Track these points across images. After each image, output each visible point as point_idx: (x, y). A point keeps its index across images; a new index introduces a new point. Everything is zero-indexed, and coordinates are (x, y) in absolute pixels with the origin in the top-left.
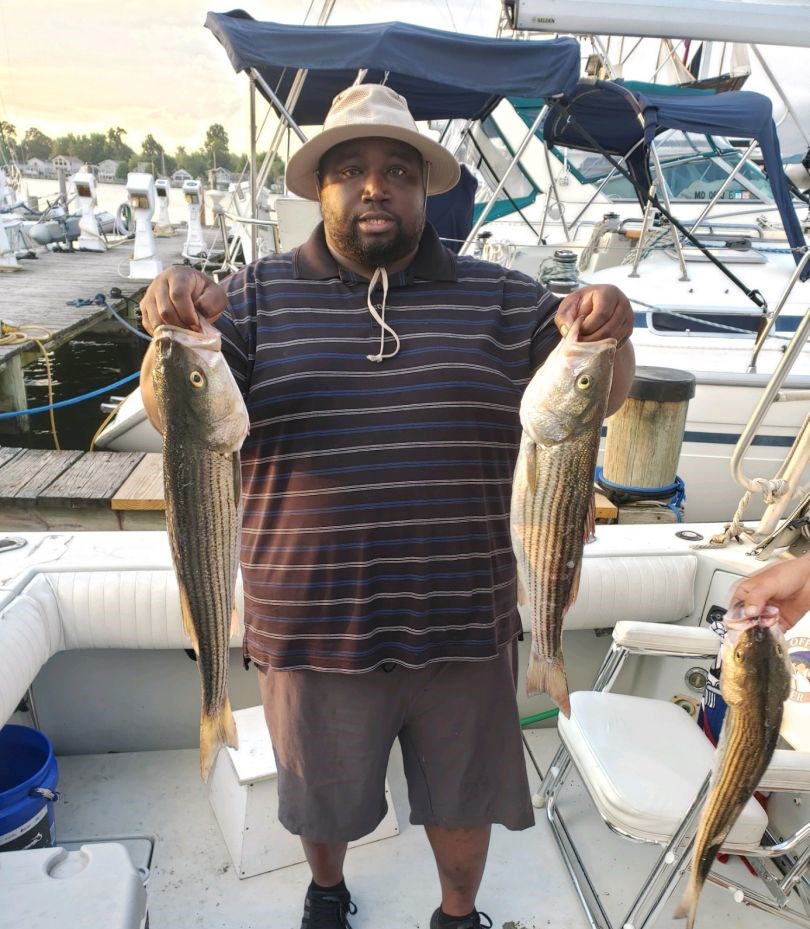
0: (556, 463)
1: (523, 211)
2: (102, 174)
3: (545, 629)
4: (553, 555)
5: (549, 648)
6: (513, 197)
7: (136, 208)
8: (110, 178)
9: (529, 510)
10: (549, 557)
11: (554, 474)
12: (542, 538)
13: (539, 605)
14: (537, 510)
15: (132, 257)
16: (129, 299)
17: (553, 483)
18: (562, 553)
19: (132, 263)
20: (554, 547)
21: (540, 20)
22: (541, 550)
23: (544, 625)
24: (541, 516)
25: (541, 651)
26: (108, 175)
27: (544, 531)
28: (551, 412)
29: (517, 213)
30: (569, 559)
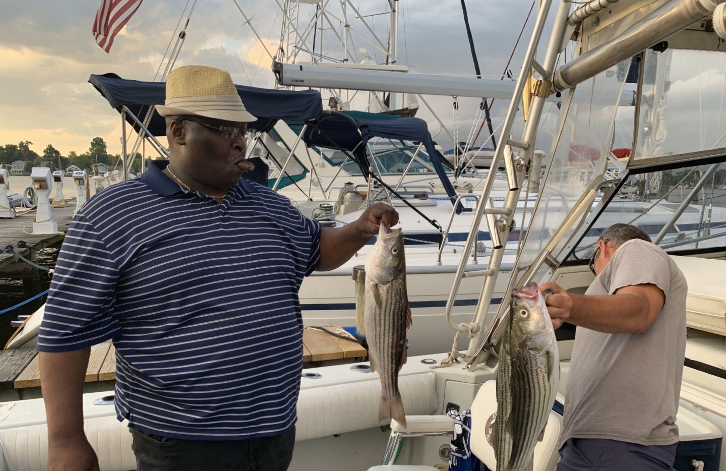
0: (390, 292)
1: (297, 183)
2: (13, 170)
3: (390, 381)
4: (393, 339)
5: (393, 391)
6: (290, 175)
7: (37, 189)
8: (20, 172)
9: (378, 318)
10: (391, 340)
11: (389, 297)
12: (387, 331)
13: (386, 368)
14: (382, 317)
15: (35, 221)
16: (32, 248)
17: (389, 301)
18: (397, 338)
19: (34, 224)
20: (393, 335)
21: (296, 81)
22: (387, 338)
23: (390, 378)
24: (385, 320)
25: (388, 394)
26: (18, 170)
27: (387, 327)
28: (384, 268)
29: (294, 184)
30: (401, 340)
